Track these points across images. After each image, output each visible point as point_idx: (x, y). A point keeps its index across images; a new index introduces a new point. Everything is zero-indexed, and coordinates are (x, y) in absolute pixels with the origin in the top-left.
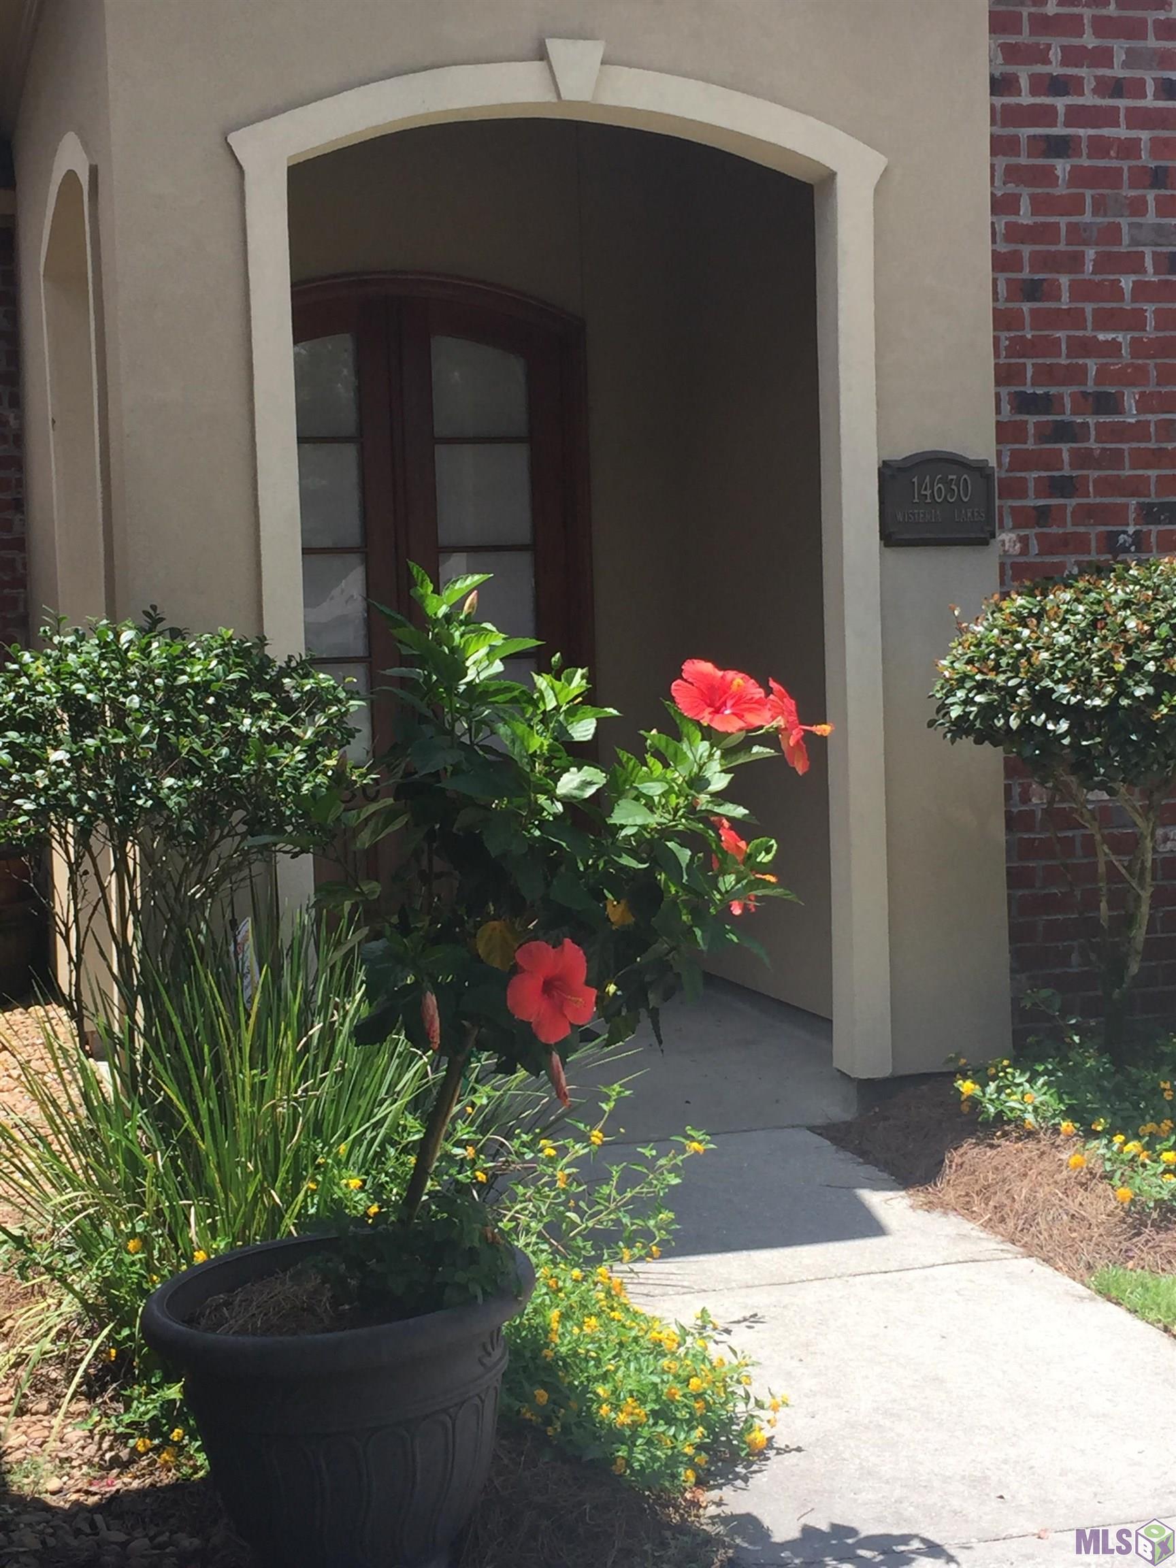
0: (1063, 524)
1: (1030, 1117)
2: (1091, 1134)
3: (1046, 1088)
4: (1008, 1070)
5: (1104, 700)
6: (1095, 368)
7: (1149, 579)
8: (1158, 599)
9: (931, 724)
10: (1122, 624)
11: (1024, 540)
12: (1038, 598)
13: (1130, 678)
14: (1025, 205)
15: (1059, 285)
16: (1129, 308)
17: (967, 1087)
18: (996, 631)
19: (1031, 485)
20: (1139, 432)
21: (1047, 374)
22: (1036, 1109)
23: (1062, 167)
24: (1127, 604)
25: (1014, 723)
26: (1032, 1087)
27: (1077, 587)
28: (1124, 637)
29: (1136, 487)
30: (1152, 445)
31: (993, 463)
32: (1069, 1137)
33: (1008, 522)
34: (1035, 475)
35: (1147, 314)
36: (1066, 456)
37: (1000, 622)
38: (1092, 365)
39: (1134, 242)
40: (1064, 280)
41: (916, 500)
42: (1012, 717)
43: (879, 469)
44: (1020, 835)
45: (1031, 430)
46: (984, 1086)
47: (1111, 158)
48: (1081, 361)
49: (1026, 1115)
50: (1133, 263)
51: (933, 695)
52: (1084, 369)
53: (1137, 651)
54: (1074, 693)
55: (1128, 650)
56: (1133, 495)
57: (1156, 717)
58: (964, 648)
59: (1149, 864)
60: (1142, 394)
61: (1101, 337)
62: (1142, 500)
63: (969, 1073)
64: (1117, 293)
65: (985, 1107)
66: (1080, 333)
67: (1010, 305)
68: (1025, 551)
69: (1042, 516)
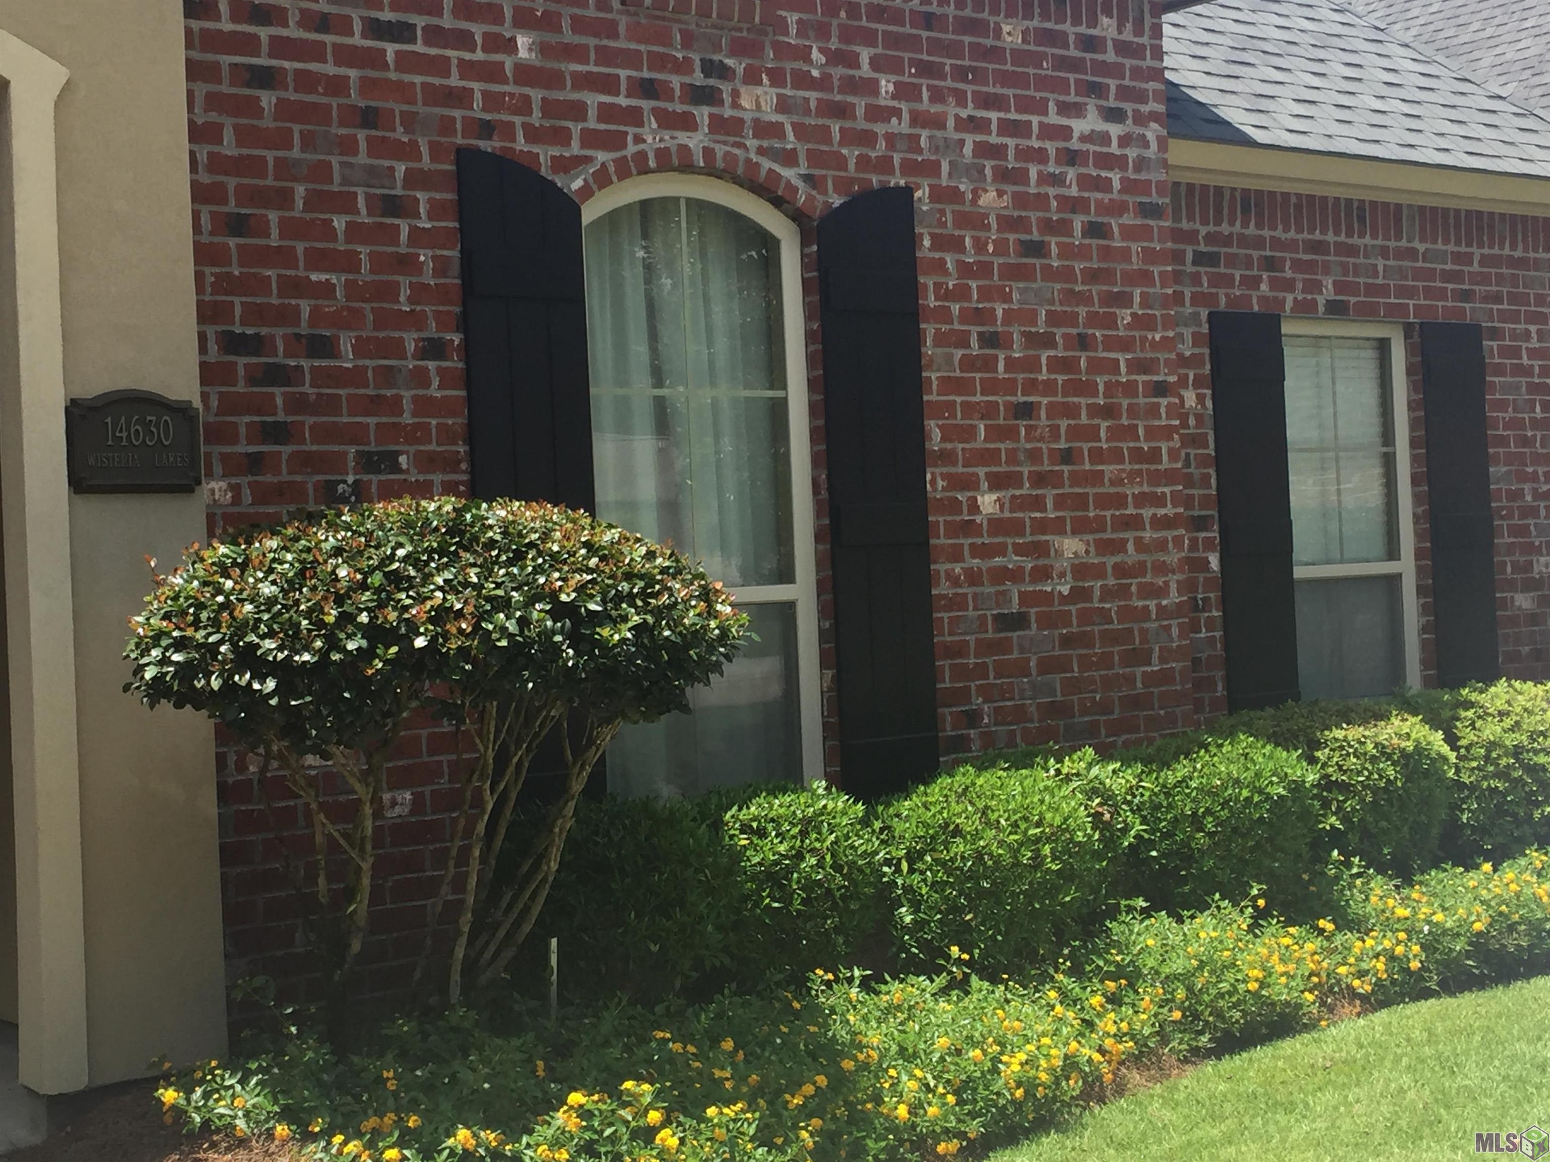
0: (277, 472)
1: (241, 1123)
2: (308, 1137)
3: (259, 1088)
4: (217, 1072)
5: (314, 655)
6: (308, 309)
7: (362, 524)
8: (371, 546)
9: (126, 688)
10: (333, 572)
11: (235, 489)
12: (243, 547)
13: (342, 631)
14: (228, 135)
15: (269, 221)
16: (342, 248)
17: (169, 1096)
18: (196, 583)
19: (243, 430)
20: (356, 377)
21: (256, 314)
22: (247, 1114)
23: (267, 99)
24: (338, 551)
25: (215, 684)
26: (243, 1088)
27: (285, 535)
28: (334, 587)
29: (356, 435)
30: (370, 392)
31: (197, 403)
32: (284, 1143)
33: (218, 469)
34: (247, 419)
35: (362, 256)
36: (279, 401)
37: (201, 573)
38: (305, 307)
39: (345, 181)
40: (273, 216)
41: (110, 443)
42: (213, 677)
43: (67, 408)
44: (235, 807)
45: (241, 372)
46: (189, 1092)
47: (319, 94)
48: (293, 302)
49: (237, 1122)
50: (346, 204)
51: (128, 656)
52: (297, 310)
53: (349, 602)
54: (280, 649)
55: (339, 601)
56: (352, 442)
57: (370, 672)
58: (160, 602)
59: (369, 832)
60: (358, 338)
61: (314, 277)
62: (361, 448)
63: (173, 1079)
64: (329, 232)
65: (190, 1117)
66: (292, 273)
67: (217, 239)
68: (237, 500)
69: (255, 463)
